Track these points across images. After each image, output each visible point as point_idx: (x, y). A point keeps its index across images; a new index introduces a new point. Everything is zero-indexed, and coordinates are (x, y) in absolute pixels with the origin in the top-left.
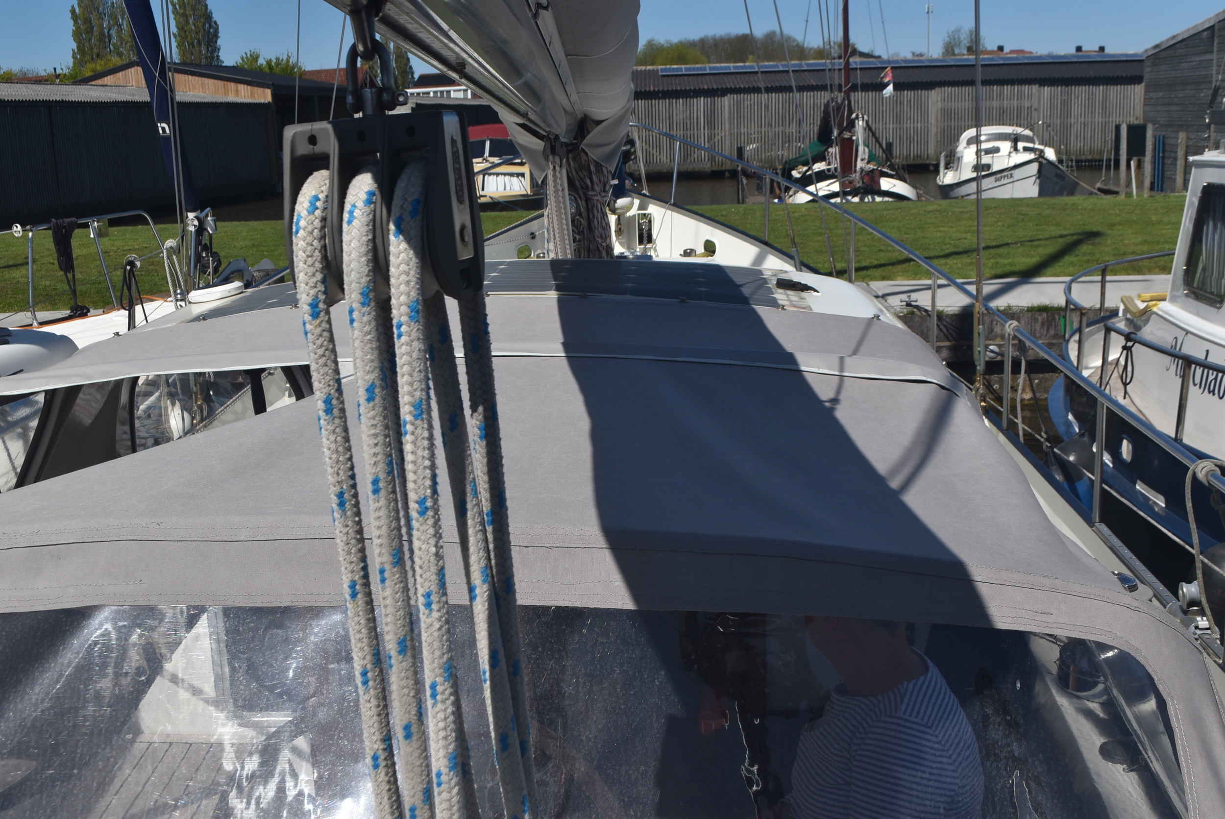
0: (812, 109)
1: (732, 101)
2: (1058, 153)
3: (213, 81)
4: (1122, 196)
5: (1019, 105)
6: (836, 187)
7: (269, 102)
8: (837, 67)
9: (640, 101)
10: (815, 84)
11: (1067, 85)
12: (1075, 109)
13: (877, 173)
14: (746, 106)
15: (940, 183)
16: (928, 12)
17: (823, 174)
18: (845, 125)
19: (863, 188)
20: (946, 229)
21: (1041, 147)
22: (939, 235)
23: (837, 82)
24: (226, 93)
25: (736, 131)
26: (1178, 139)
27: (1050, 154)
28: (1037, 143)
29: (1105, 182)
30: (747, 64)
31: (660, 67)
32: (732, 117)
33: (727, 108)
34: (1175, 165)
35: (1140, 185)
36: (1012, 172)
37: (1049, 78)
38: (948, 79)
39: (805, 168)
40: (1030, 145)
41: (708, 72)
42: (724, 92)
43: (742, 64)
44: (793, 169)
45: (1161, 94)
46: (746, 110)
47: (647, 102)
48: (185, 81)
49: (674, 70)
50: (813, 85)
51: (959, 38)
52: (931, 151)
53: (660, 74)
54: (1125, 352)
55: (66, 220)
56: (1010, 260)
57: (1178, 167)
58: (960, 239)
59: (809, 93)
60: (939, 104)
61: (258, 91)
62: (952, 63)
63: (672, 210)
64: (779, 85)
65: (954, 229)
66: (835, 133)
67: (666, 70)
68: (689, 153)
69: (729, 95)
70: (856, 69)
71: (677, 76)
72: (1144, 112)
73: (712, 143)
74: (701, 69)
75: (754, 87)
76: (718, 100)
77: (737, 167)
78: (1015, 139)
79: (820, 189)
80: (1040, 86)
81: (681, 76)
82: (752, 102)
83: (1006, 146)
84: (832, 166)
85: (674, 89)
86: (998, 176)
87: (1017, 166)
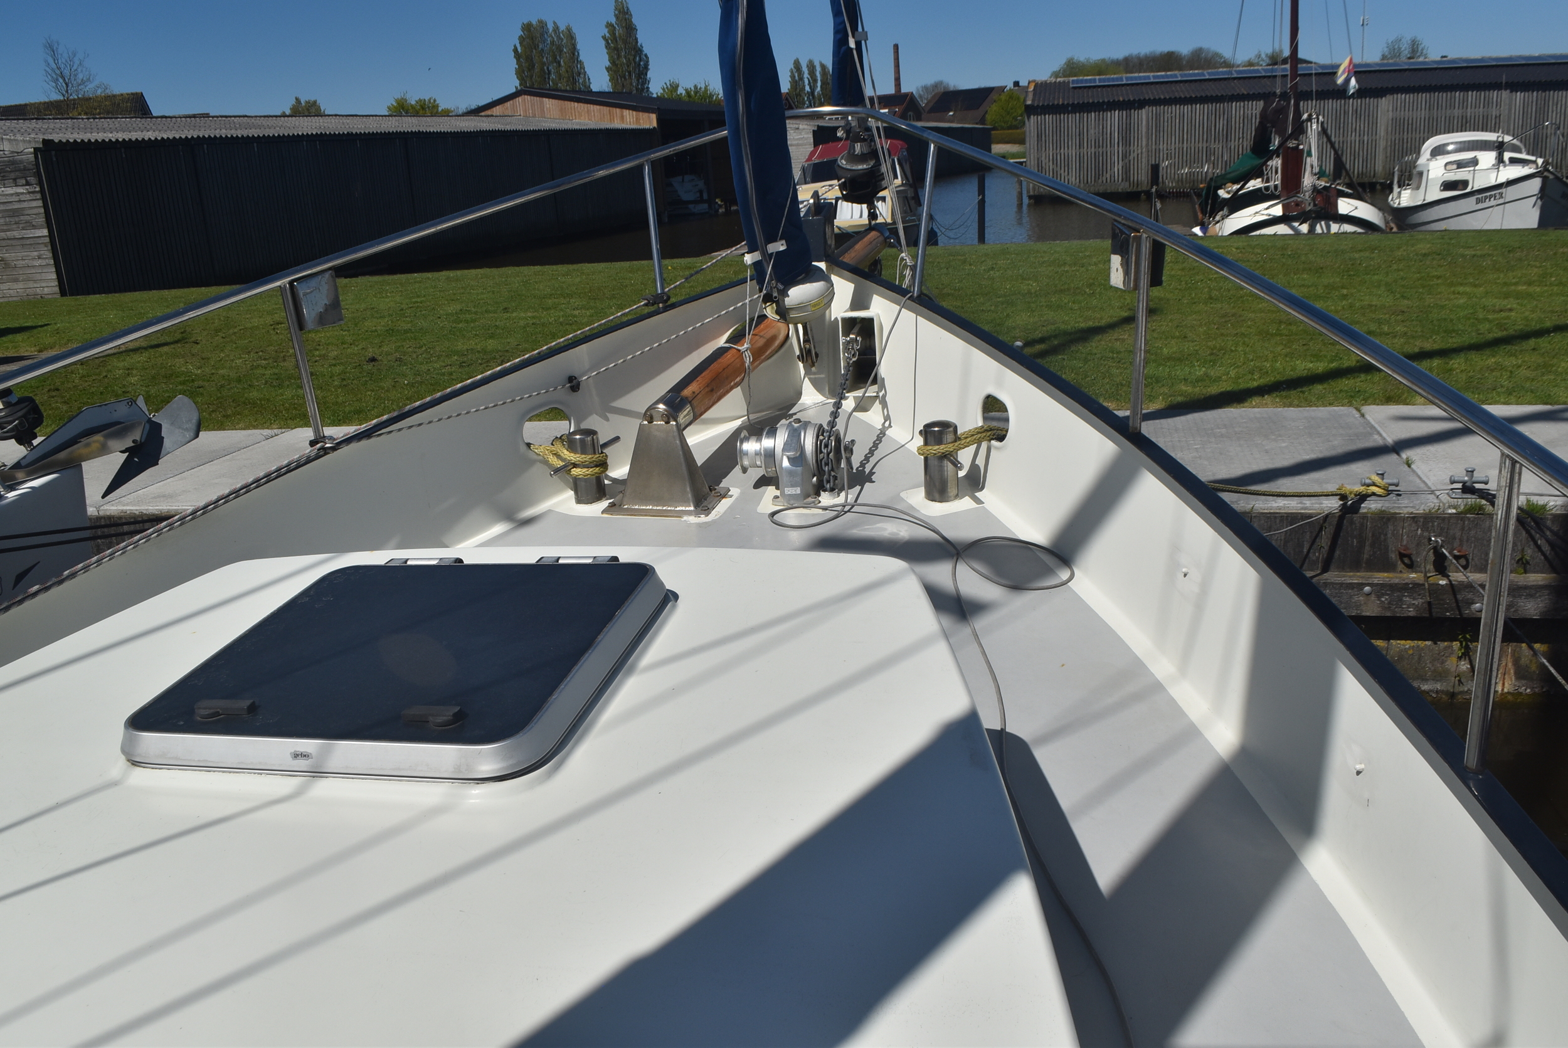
0: (1241, 122)
1: (1150, 114)
3: (598, 107)
5: (1485, 114)
6: (1278, 211)
7: (654, 128)
9: (1047, 116)
10: (1245, 93)
11: (1544, 91)
13: (1333, 193)
14: (1166, 119)
15: (1395, 206)
16: (1363, 25)
17: (1259, 194)
18: (1291, 130)
19: (1315, 212)
24: (612, 120)
25: (1154, 147)
30: (1169, 73)
31: (1072, 79)
32: (1150, 131)
33: (1144, 122)
36: (1503, 190)
37: (1522, 83)
38: (1402, 84)
39: (1236, 187)
40: (1523, 157)
41: (1124, 82)
42: (1141, 104)
43: (1163, 73)
44: (1221, 188)
46: (1166, 124)
47: (1054, 116)
48: (571, 108)
49: (1086, 81)
50: (1243, 94)
51: (1400, 49)
52: (1379, 168)
53: (1071, 86)
59: (1238, 104)
60: (1391, 113)
61: (643, 116)
64: (1204, 95)
66: (1277, 141)
67: (1077, 82)
68: (1101, 173)
69: (1147, 107)
71: (1089, 87)
73: (1127, 161)
74: (1117, 79)
75: (1176, 98)
76: (1134, 113)
77: (1152, 187)
78: (1500, 147)
79: (1257, 213)
80: (1511, 92)
81: (1094, 87)
82: (1173, 114)
83: (1487, 158)
84: (1271, 184)
85: (1086, 102)
86: (1480, 196)
87: (1507, 184)
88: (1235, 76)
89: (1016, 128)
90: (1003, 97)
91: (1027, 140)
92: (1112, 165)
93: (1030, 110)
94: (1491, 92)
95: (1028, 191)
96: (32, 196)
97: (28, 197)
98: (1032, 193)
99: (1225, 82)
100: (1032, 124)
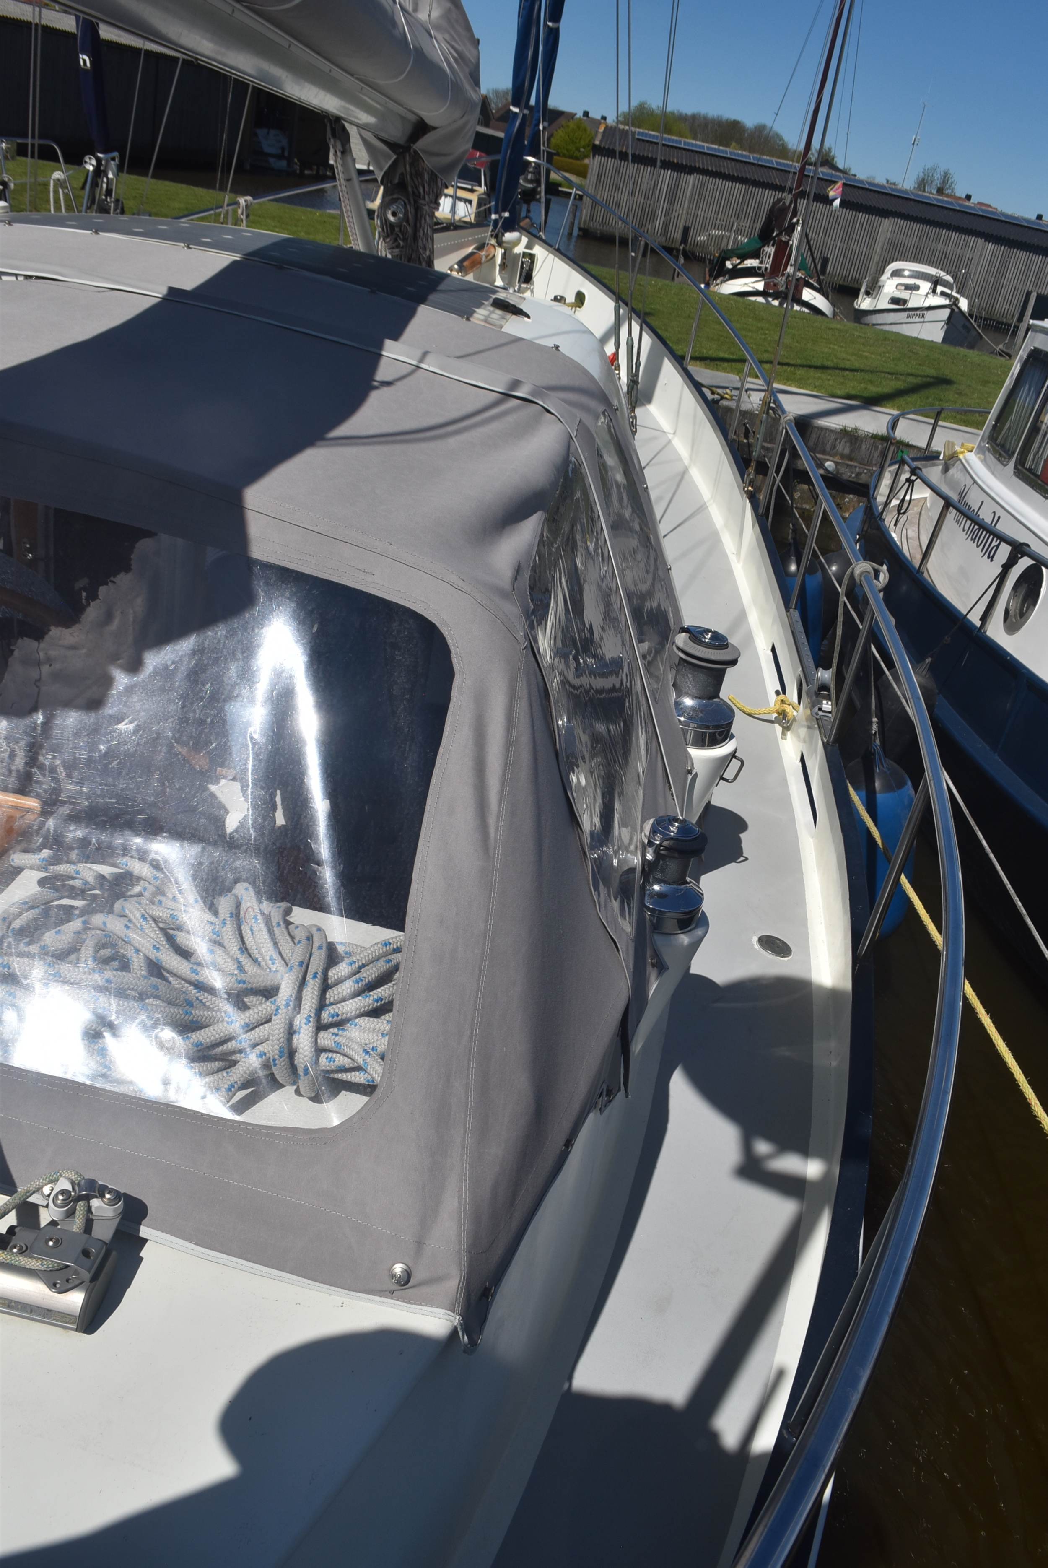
1: (697, 182)
2: (970, 306)
5: (961, 255)
6: (760, 286)
8: (796, 171)
9: (610, 159)
10: (774, 183)
11: (1010, 247)
12: (1011, 272)
13: (802, 282)
14: (709, 190)
15: (857, 307)
16: (913, 144)
17: (752, 271)
18: (786, 226)
19: (785, 293)
20: (836, 347)
21: (957, 296)
22: (826, 350)
23: (788, 185)
25: (693, 212)
27: (964, 304)
28: (955, 290)
31: (638, 130)
32: (693, 197)
33: (690, 187)
36: (925, 312)
37: (997, 236)
38: (903, 211)
39: (738, 261)
40: (948, 291)
41: (682, 146)
42: (691, 170)
43: (716, 147)
44: (729, 259)
46: (708, 193)
47: (616, 161)
49: (650, 136)
51: (933, 177)
53: (636, 136)
54: (907, 484)
58: (843, 359)
59: (770, 192)
60: (889, 233)
63: (555, 255)
64: (744, 177)
65: (843, 349)
66: (775, 232)
67: (642, 134)
68: (644, 223)
69: (695, 174)
71: (651, 142)
73: (668, 218)
74: (676, 142)
75: (721, 172)
76: (684, 177)
77: (681, 245)
78: (936, 282)
79: (746, 284)
81: (656, 143)
82: (716, 187)
83: (925, 286)
84: (762, 265)
85: (645, 155)
86: (910, 313)
87: (930, 308)
88: (775, 166)
89: (577, 158)
90: (572, 124)
91: (589, 176)
92: (655, 218)
93: (597, 150)
94: (970, 237)
95: (580, 223)
98: (582, 226)
99: (766, 170)
100: (596, 163)
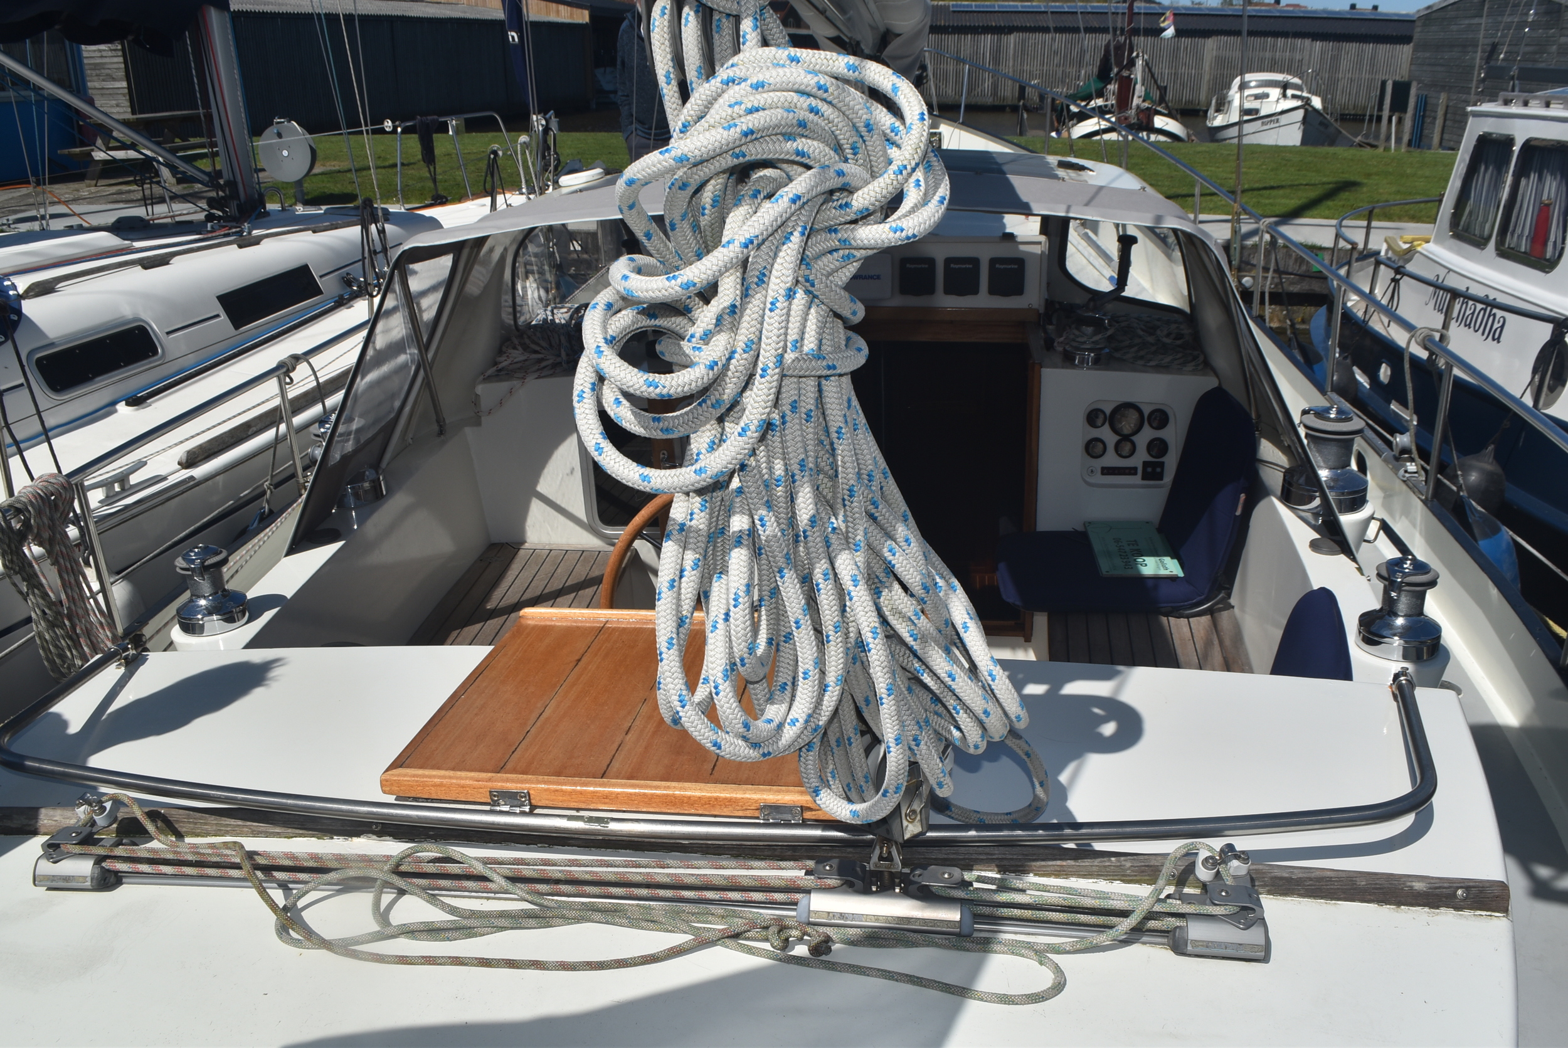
0: (1093, 49)
1: (1018, 40)
2: (1324, 102)
4: (1381, 150)
7: (587, 23)
8: (1121, 11)
10: (1098, 26)
11: (1339, 41)
12: (1344, 64)
13: (1152, 112)
14: (1030, 44)
15: (1209, 125)
17: (1099, 110)
18: (1125, 63)
19: (1138, 125)
20: (1213, 169)
21: (1309, 95)
23: (1119, 25)
24: (548, 13)
25: (1019, 66)
26: (1439, 99)
27: (1317, 102)
28: (1306, 91)
29: (1367, 136)
30: (1034, 4)
31: (951, 3)
32: (1016, 54)
33: (1012, 46)
34: (1433, 123)
35: (1399, 140)
36: (1279, 117)
37: (1323, 33)
38: (1224, 28)
39: (1083, 104)
40: (1298, 93)
41: (997, 9)
42: (1010, 30)
43: (1029, 4)
44: (1072, 104)
45: (1427, 55)
46: (1030, 49)
49: (964, 6)
50: (1096, 27)
52: (1203, 97)
53: (951, 9)
54: (1393, 284)
55: (429, 118)
56: (1271, 201)
57: (1437, 125)
60: (1214, 52)
61: (577, 12)
62: (1230, 13)
63: (961, 129)
66: (1116, 70)
67: (957, 6)
69: (1015, 33)
70: (1139, 14)
71: (967, 12)
72: (1410, 70)
73: (996, 78)
74: (990, 6)
75: (1039, 26)
76: (1004, 38)
77: (1019, 101)
78: (1285, 86)
79: (1096, 123)
80: (1313, 40)
81: (971, 12)
82: (1037, 41)
83: (1275, 93)
84: (1109, 103)
85: (963, 25)
86: (1265, 120)
87: (1283, 112)
88: (1090, 10)
92: (983, 81)
96: (114, 53)
97: (110, 54)
